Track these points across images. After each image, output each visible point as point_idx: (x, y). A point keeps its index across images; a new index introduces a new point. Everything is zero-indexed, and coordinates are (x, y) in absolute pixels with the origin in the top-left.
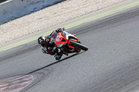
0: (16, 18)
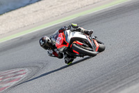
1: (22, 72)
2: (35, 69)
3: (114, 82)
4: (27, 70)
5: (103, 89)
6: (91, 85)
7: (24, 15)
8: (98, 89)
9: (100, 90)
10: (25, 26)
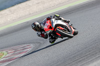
0: (20, 3)
1: (28, 47)
2: (38, 45)
3: (94, 53)
4: (32, 45)
5: (87, 58)
6: (78, 55)
7: (30, 6)
8: (83, 58)
9: (84, 59)
10: (30, 14)
